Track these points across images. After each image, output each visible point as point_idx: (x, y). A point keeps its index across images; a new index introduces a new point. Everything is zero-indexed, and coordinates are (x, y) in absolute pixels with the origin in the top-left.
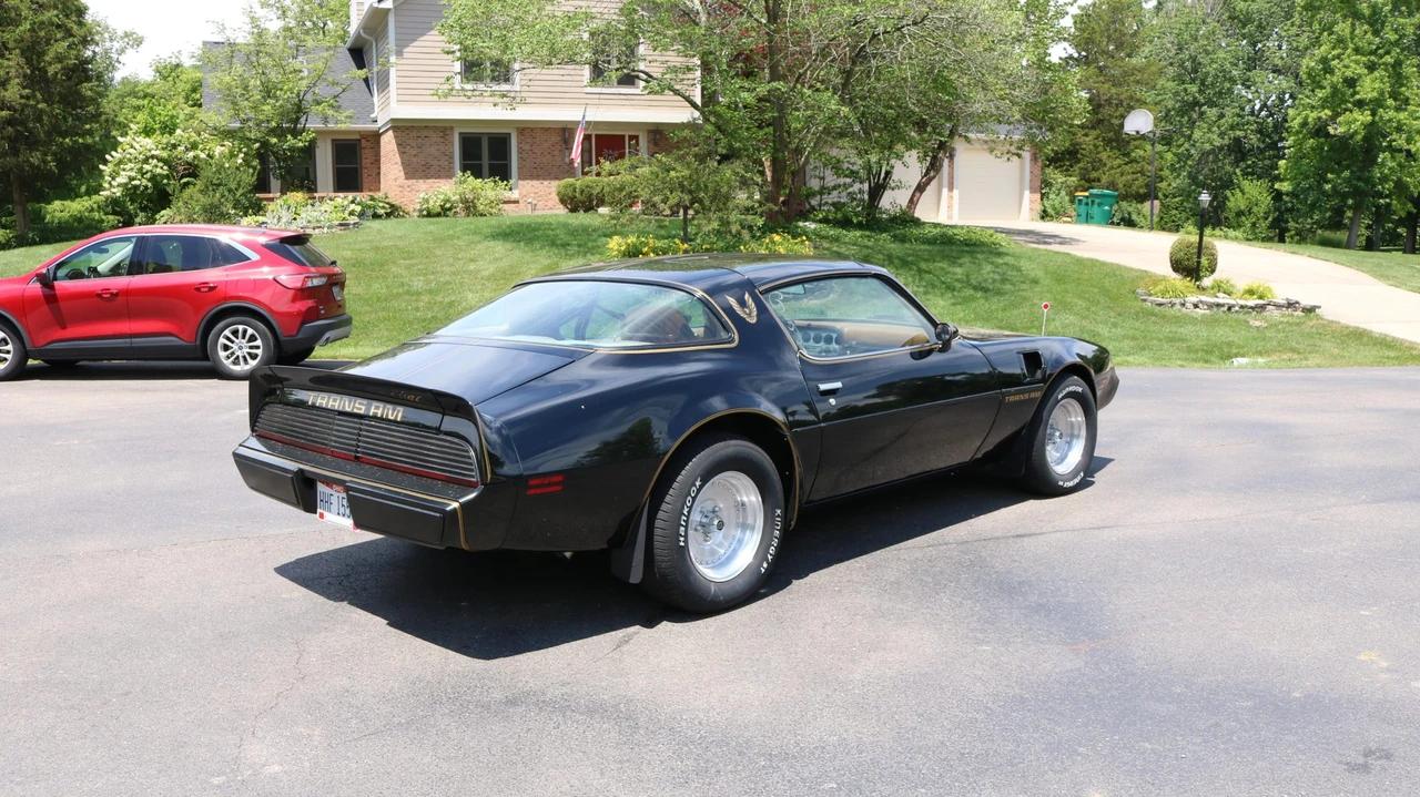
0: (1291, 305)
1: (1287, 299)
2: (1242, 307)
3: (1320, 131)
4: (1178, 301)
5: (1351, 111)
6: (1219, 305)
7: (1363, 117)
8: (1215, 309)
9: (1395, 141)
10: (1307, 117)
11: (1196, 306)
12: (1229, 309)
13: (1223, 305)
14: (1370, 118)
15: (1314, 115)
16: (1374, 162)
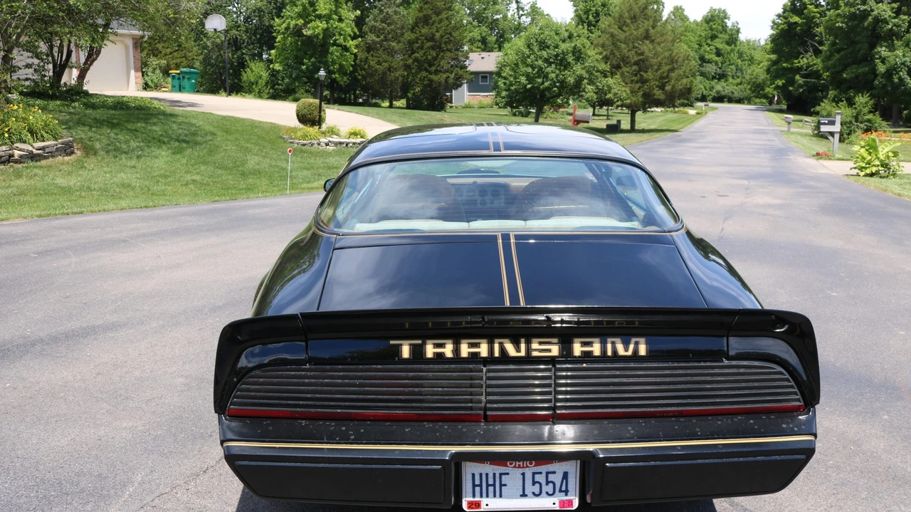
2: (354, 143)
3: (297, 32)
4: (315, 142)
5: (315, 21)
6: (341, 143)
7: (322, 25)
8: (339, 146)
9: (337, 40)
10: (289, 24)
11: (327, 145)
12: (347, 145)
14: (326, 26)
15: (293, 23)
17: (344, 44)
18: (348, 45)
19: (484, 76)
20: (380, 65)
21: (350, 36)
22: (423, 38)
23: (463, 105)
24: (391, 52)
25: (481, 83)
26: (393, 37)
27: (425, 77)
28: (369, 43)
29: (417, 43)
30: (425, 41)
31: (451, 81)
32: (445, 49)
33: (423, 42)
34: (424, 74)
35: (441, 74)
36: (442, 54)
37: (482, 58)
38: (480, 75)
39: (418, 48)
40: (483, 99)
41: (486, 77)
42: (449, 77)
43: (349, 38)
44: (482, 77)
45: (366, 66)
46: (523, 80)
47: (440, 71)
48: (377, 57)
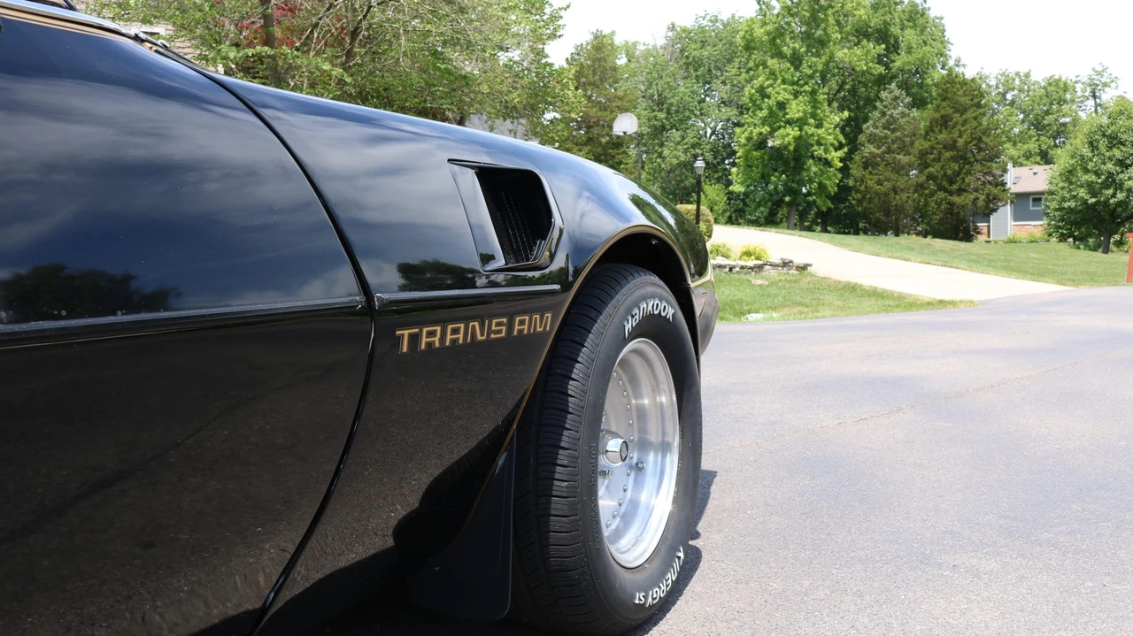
2: (742, 267)
3: (761, 145)
5: (785, 128)
7: (793, 132)
9: (816, 151)
10: (751, 133)
12: (731, 270)
13: (724, 267)
14: (798, 133)
15: (757, 130)
16: (802, 168)
17: (825, 156)
18: (830, 158)
19: (1037, 197)
20: (882, 185)
21: (832, 145)
22: (941, 146)
23: (1006, 239)
24: (899, 169)
25: (1031, 208)
26: (899, 148)
27: (942, 200)
28: (866, 157)
29: (932, 153)
30: (943, 151)
31: (981, 203)
32: (972, 160)
33: (940, 153)
34: (941, 195)
35: (965, 194)
36: (967, 167)
37: (1035, 174)
38: (1031, 197)
39: (934, 160)
40: (1033, 229)
41: (1040, 199)
42: (978, 198)
43: (832, 149)
44: (1034, 200)
45: (862, 188)
46: (1082, 193)
47: (965, 191)
48: (877, 174)
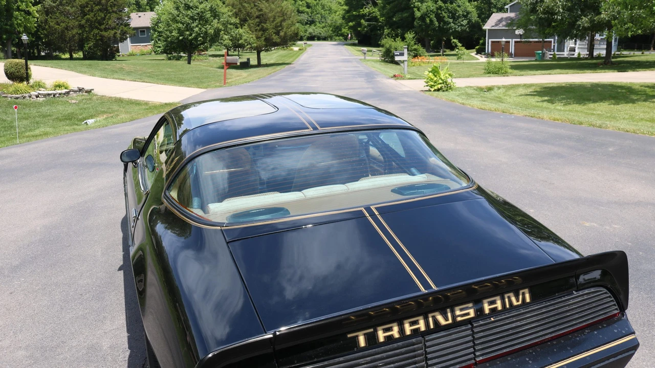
0: (80, 90)
1: (78, 88)
2: (60, 94)
4: (27, 95)
6: (49, 95)
8: (47, 97)
9: (20, 6)
11: (37, 97)
16: (12, 16)
17: (27, 9)
18: (31, 11)
19: (143, 30)
20: (59, 25)
21: (31, 2)
22: (92, 3)
23: (128, 54)
24: (67, 14)
25: (140, 36)
26: (67, 3)
27: (97, 34)
28: (48, 8)
29: (87, 7)
30: (94, 5)
31: (118, 36)
32: (111, 11)
33: (92, 6)
34: (96, 31)
35: (110, 31)
36: (109, 15)
37: (139, 17)
38: (139, 30)
39: (89, 11)
40: (143, 48)
41: (144, 31)
42: (116, 33)
43: (30, 5)
44: (141, 31)
45: (47, 27)
46: (175, 33)
47: (109, 29)
48: (55, 19)
